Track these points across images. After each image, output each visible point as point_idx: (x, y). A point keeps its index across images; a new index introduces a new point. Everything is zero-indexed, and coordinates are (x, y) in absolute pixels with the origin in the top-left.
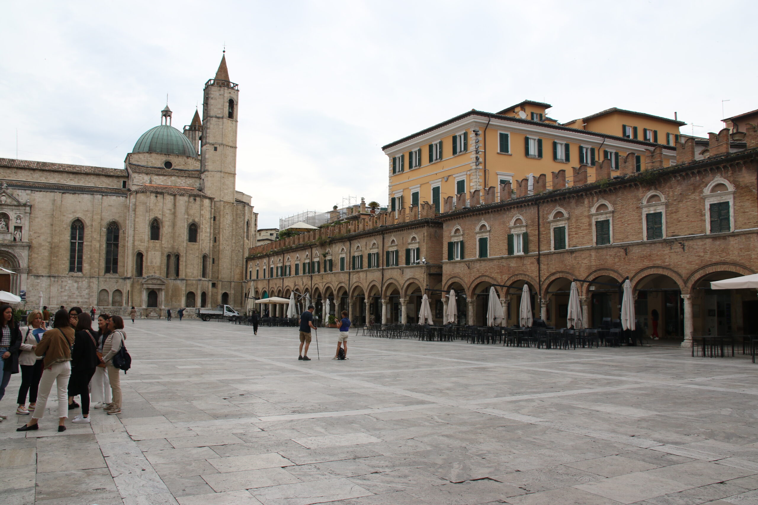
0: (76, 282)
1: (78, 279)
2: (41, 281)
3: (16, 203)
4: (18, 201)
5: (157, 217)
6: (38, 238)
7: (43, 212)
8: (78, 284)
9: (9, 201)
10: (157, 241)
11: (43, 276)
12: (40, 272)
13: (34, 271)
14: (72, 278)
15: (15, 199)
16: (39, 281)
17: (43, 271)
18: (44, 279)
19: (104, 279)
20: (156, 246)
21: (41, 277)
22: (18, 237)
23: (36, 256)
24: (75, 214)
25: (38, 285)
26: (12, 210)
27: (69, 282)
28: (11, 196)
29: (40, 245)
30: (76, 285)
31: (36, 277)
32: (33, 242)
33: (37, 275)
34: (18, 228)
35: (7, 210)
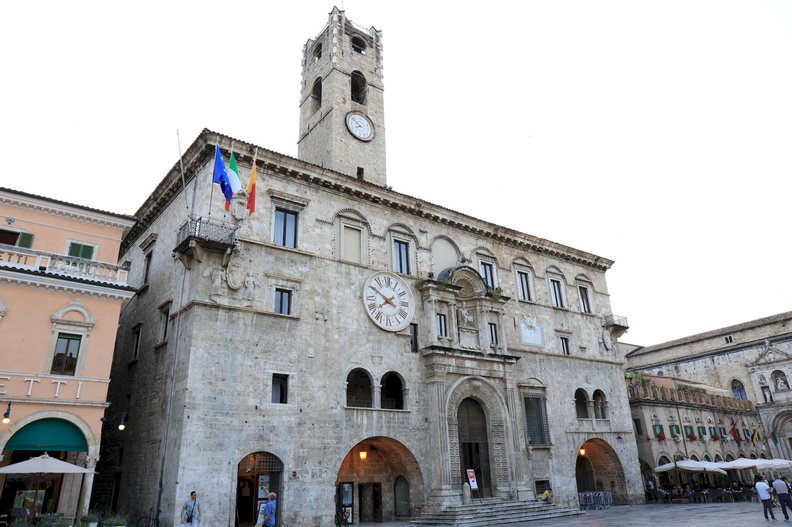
3: (785, 357)
4: (787, 355)
9: (778, 357)
15: (782, 353)
26: (785, 365)
28: (778, 352)
35: (778, 367)
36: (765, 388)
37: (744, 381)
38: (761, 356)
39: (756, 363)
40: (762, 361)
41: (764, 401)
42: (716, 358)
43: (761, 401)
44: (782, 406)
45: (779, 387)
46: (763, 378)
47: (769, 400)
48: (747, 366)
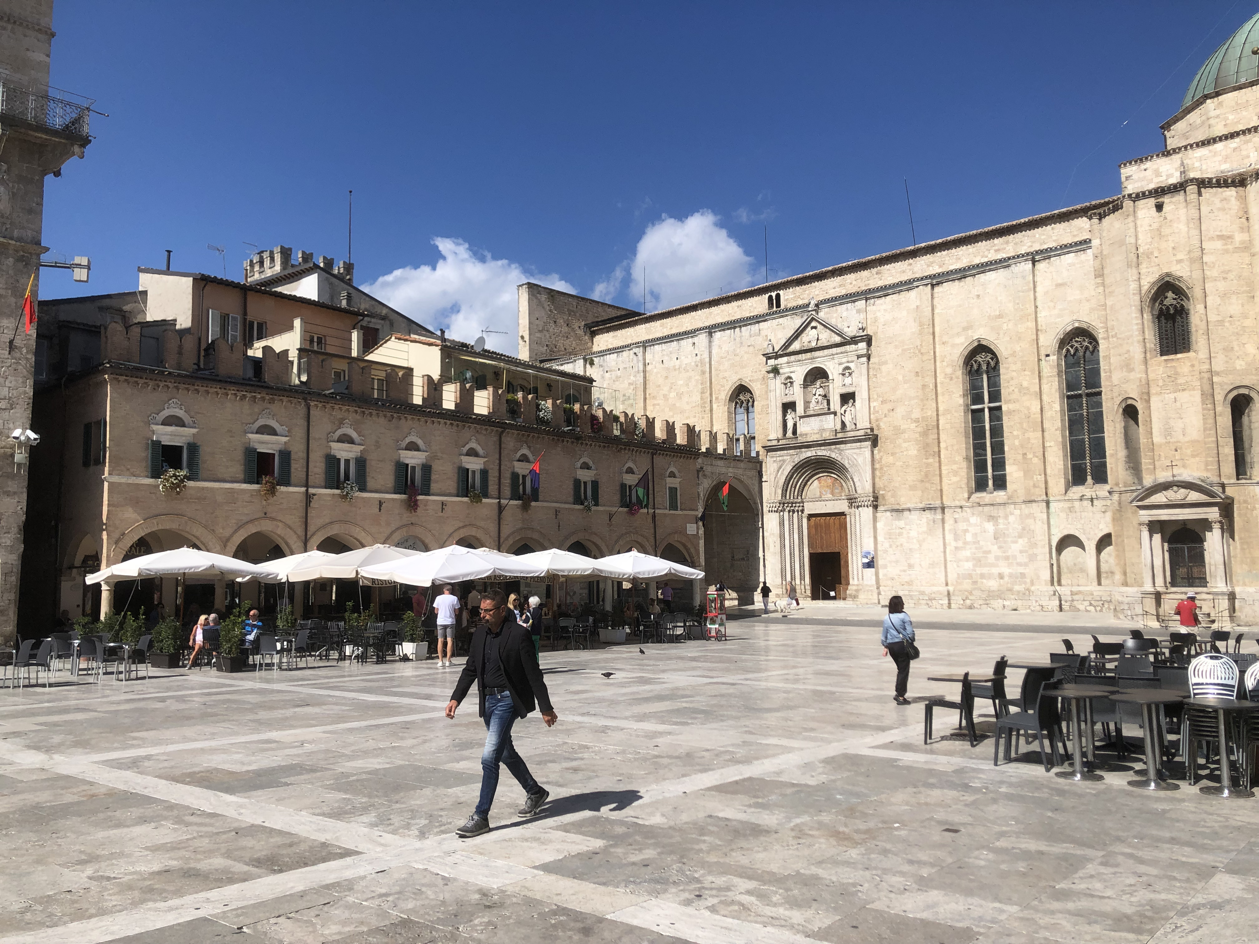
0: (991, 518)
1: (993, 511)
2: (906, 524)
3: (838, 339)
4: (840, 334)
5: (1168, 275)
6: (891, 413)
7: (896, 347)
8: (996, 524)
9: (826, 337)
10: (1179, 356)
11: (909, 510)
12: (903, 499)
13: (890, 500)
14: (981, 508)
15: (835, 330)
16: (901, 523)
17: (908, 499)
18: (914, 516)
19: (1067, 505)
20: (1177, 373)
21: (906, 513)
22: (847, 419)
23: (891, 459)
24: (970, 332)
25: (900, 534)
26: (832, 358)
27: (973, 520)
28: (827, 326)
29: (898, 431)
30: (990, 527)
31: (894, 514)
32: (882, 425)
33: (897, 507)
34: (847, 398)
35: (823, 361)
36: (789, 407)
37: (756, 388)
38: (797, 335)
39: (785, 351)
40: (796, 346)
41: (780, 435)
42: (718, 335)
43: (774, 433)
44: (808, 446)
45: (812, 405)
46: (789, 382)
47: (789, 434)
48: (768, 357)
